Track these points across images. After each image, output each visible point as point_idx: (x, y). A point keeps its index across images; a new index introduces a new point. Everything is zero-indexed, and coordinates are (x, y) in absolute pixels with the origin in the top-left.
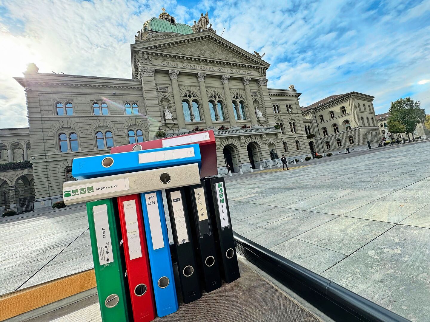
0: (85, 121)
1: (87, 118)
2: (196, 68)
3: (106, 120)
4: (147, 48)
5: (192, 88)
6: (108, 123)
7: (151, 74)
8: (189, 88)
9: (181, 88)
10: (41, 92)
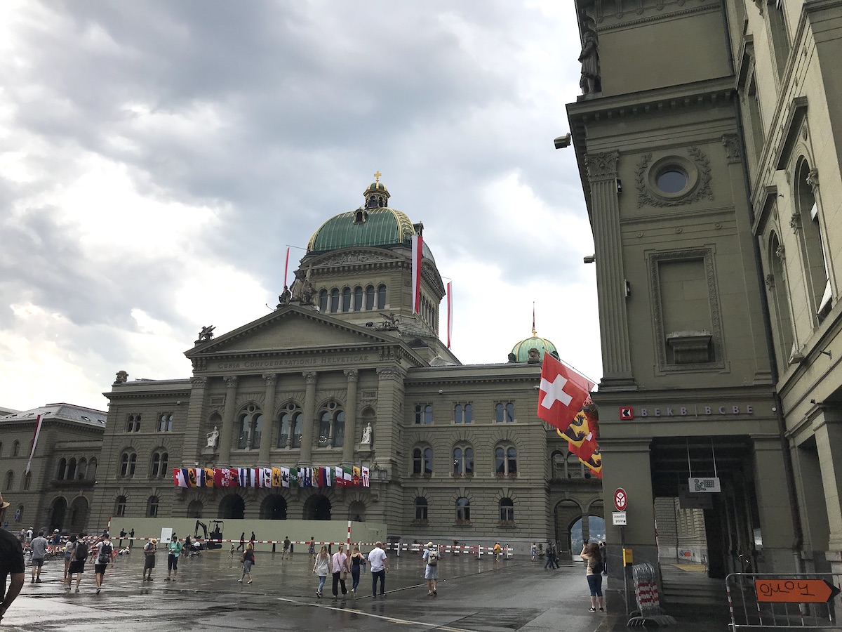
0: (148, 440)
1: (148, 437)
2: (263, 366)
3: (165, 439)
4: (202, 352)
5: (256, 396)
6: (167, 443)
7: (201, 385)
8: (252, 397)
9: (240, 398)
10: (119, 406)
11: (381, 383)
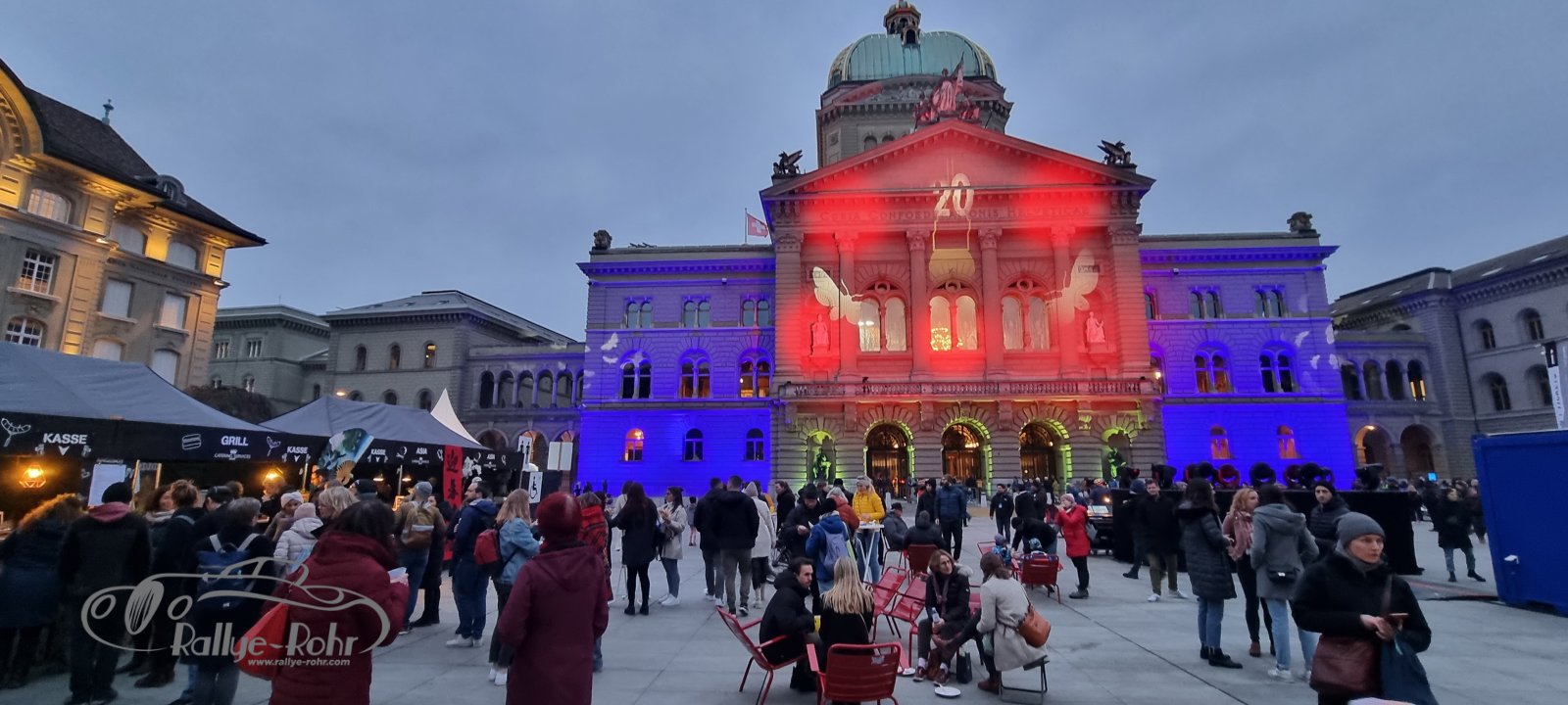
0: (668, 340)
1: (670, 335)
2: (904, 218)
3: (702, 339)
4: (792, 192)
5: (889, 267)
6: (706, 344)
7: (794, 246)
8: (883, 269)
9: (861, 270)
10: (609, 286)
11: (1116, 250)
